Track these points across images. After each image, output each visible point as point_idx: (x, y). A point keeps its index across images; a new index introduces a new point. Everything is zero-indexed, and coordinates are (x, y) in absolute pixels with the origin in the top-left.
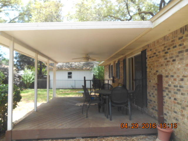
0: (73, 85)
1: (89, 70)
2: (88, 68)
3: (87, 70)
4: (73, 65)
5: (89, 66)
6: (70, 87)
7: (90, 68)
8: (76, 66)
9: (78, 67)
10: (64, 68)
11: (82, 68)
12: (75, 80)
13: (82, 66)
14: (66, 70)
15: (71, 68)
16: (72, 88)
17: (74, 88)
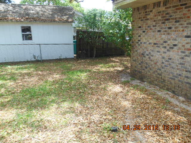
0: (37, 54)
1: (67, 21)
2: (65, 18)
3: (64, 22)
4: (32, 12)
5: (66, 15)
6: (30, 58)
7: (68, 18)
8: (38, 13)
9: (42, 15)
10: (10, 18)
11: (51, 18)
12: (40, 44)
13: (51, 15)
14: (17, 21)
15: (27, 17)
16: (33, 59)
17: (39, 59)
